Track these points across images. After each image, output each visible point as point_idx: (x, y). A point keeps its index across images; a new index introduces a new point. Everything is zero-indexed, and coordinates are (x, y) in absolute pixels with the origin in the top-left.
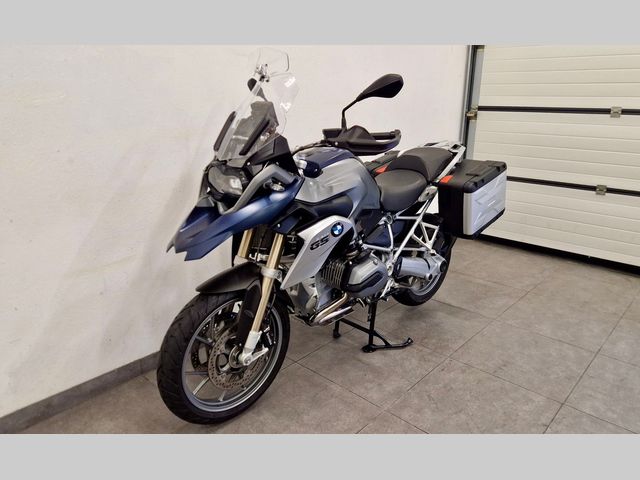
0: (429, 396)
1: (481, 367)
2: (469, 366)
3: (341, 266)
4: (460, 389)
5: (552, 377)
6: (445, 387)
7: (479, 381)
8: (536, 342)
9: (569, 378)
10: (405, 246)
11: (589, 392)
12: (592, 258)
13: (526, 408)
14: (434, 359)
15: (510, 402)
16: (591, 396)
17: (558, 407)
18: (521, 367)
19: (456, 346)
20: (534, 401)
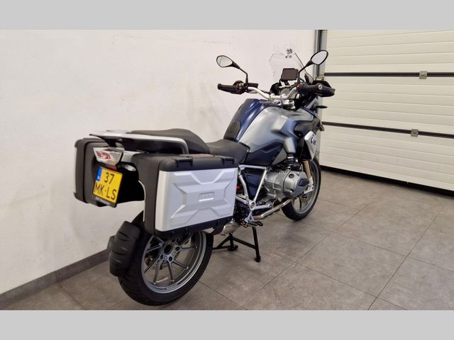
0: (276, 294)
1: (318, 270)
2: (309, 269)
4: (301, 287)
5: (371, 276)
6: (289, 286)
7: (316, 281)
8: (362, 249)
9: (384, 277)
11: (398, 287)
12: (409, 183)
13: (348, 301)
14: (284, 264)
15: (337, 296)
16: (399, 290)
17: (373, 300)
18: (348, 268)
19: (301, 254)
20: (355, 296)
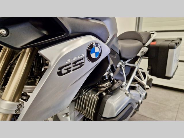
3: (94, 97)
10: (131, 83)
